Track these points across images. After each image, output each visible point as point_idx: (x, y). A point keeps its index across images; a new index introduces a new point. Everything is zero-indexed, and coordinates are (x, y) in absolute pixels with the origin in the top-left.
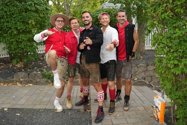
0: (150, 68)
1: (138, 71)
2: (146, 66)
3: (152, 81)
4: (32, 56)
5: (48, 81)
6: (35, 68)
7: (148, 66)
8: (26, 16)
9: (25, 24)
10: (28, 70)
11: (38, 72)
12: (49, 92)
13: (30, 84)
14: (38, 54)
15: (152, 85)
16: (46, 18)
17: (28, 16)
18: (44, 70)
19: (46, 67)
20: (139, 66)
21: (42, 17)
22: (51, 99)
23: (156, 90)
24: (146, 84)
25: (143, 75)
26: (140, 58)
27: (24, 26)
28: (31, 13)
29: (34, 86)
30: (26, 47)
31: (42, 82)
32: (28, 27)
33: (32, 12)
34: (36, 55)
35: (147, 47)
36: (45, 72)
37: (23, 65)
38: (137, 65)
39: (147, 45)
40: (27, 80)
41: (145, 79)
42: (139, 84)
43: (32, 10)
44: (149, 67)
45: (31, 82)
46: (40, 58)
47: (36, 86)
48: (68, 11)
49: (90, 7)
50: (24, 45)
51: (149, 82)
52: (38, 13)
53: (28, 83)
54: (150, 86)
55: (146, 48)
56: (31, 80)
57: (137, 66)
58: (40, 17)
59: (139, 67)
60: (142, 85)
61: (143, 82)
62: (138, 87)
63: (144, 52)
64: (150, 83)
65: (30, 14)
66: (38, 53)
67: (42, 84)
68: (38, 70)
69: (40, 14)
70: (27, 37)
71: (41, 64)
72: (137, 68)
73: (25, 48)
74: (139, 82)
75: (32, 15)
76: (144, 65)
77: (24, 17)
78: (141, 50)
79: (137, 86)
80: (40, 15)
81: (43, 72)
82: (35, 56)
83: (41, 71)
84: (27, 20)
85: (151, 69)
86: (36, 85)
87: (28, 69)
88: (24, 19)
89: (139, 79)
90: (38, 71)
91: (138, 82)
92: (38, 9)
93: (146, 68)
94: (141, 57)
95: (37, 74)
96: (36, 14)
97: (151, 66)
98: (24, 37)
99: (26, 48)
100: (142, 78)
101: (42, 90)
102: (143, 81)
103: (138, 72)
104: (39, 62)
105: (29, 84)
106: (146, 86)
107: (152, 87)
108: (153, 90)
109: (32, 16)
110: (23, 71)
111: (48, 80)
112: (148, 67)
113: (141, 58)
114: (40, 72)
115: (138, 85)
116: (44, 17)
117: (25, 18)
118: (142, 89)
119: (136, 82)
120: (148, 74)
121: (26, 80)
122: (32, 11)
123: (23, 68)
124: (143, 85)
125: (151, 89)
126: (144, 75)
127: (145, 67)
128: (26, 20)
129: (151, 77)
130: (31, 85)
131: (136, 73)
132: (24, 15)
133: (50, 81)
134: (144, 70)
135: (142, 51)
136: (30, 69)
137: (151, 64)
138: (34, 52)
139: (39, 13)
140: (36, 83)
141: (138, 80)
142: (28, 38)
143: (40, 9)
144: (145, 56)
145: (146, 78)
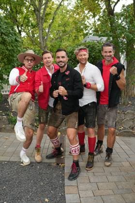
1: (125, 119)
16: (15, 51)
20: (126, 112)
21: (10, 50)
25: (131, 123)
31: (8, 128)
36: (12, 116)
38: (124, 111)
41: (133, 128)
42: (125, 134)
48: (43, 44)
49: (71, 40)
52: (6, 45)
57: (124, 113)
58: (7, 49)
59: (126, 115)
63: (133, 96)
66: (3, 94)
67: (8, 131)
68: (3, 114)
69: (8, 47)
72: (123, 115)
74: (125, 132)
76: (132, 111)
81: (9, 117)
83: (8, 115)
89: (125, 128)
92: (5, 40)
95: (2, 119)
96: (3, 46)
100: (130, 127)
101: (7, 138)
102: (131, 131)
104: (5, 104)
113: (129, 103)
114: (5, 117)
116: (12, 50)
118: (129, 141)
119: (122, 132)
124: (130, 136)
127: (133, 114)
131: (123, 121)
134: (132, 118)
135: (131, 95)
140: (1, 130)
141: (124, 130)
143: (8, 40)
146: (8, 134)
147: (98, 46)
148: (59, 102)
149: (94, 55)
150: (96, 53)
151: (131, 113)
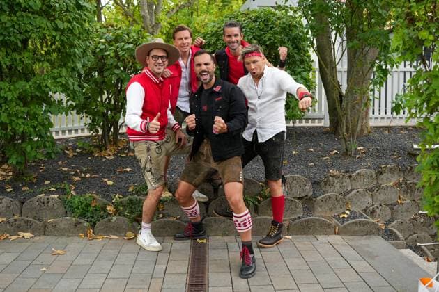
0: (387, 178)
1: (352, 190)
2: (374, 176)
3: (397, 219)
4: (35, 146)
5: (81, 223)
6: (47, 182)
7: (381, 174)
8: (13, 26)
9: (9, 51)
10: (24, 189)
11: (53, 196)
12: (79, 261)
13: (24, 232)
14: (54, 142)
15: (397, 232)
16: (77, 32)
17: (17, 27)
18: (70, 188)
19: (80, 179)
20: (354, 174)
21: (62, 31)
22: (83, 283)
23: (408, 247)
24: (379, 229)
25: (368, 200)
26: (357, 152)
27: (7, 54)
28: (27, 17)
29: (37, 238)
30: (14, 118)
31: (62, 225)
32: (20, 59)
33: (30, 15)
34: (47, 144)
35: (373, 120)
36: (72, 195)
37: (11, 173)
38: (347, 172)
39: (373, 113)
40: (15, 220)
41: (373, 213)
42: (357, 229)
43: (30, 7)
44: (384, 177)
45: (27, 226)
46: (67, 152)
47: (42, 238)
50: (9, 115)
51: (387, 223)
52: (52, 18)
53: (20, 228)
54: (389, 235)
55: (372, 123)
56: (27, 222)
57: (350, 176)
58: (56, 29)
59: (354, 179)
60: (366, 235)
61: (368, 223)
62: (353, 240)
63: (366, 132)
64: (389, 227)
65: (26, 21)
66: (56, 137)
67: (63, 233)
68: (52, 189)
69: (58, 22)
70: (15, 89)
71: (66, 169)
72: (348, 181)
73: (11, 123)
74: (356, 223)
75: (31, 24)
76: (369, 171)
77: (6, 28)
78: (359, 129)
79: (351, 237)
80: (56, 24)
81: (65, 197)
82: (45, 146)
83: (62, 191)
84: (15, 37)
85: (391, 184)
86: (44, 235)
87: (24, 186)
88: (5, 36)
89: (355, 213)
90: (53, 193)
91: (353, 223)
92: (52, 6)
93: (375, 182)
94: (359, 148)
95: (48, 202)
96: (45, 21)
97: (390, 174)
98: (7, 89)
99: (13, 123)
100: (365, 210)
101: (59, 252)
102: (370, 220)
103: (353, 193)
104: (60, 163)
105: (22, 234)
106: (379, 235)
107: (397, 238)
108: (398, 247)
109: (31, 27)
110: (8, 190)
111: (81, 221)
112: (382, 176)
113: (359, 151)
114: (56, 196)
115: (354, 234)
116: (70, 29)
117: (9, 33)
118: (368, 246)
119: (349, 224)
120: (381, 197)
121: (12, 220)
122: (30, 10)
123: (10, 182)
124: (368, 233)
125: (393, 245)
126: (370, 200)
127: (371, 176)
128: (12, 38)
129: (392, 206)
130: (27, 235)
131: (348, 196)
132: (5, 23)
133: (86, 224)
134: (370, 187)
135: (362, 130)
136: (31, 185)
137: (391, 169)
138: (40, 136)
139: (55, 19)
140: (44, 230)
141: (354, 218)
142: (18, 92)
143: (57, 5)
144: (370, 144)
145: (378, 211)
146: (64, 239)
147: (279, 18)
148: (205, 141)
149: (269, 39)
150: (275, 33)
151: (365, 176)
